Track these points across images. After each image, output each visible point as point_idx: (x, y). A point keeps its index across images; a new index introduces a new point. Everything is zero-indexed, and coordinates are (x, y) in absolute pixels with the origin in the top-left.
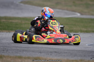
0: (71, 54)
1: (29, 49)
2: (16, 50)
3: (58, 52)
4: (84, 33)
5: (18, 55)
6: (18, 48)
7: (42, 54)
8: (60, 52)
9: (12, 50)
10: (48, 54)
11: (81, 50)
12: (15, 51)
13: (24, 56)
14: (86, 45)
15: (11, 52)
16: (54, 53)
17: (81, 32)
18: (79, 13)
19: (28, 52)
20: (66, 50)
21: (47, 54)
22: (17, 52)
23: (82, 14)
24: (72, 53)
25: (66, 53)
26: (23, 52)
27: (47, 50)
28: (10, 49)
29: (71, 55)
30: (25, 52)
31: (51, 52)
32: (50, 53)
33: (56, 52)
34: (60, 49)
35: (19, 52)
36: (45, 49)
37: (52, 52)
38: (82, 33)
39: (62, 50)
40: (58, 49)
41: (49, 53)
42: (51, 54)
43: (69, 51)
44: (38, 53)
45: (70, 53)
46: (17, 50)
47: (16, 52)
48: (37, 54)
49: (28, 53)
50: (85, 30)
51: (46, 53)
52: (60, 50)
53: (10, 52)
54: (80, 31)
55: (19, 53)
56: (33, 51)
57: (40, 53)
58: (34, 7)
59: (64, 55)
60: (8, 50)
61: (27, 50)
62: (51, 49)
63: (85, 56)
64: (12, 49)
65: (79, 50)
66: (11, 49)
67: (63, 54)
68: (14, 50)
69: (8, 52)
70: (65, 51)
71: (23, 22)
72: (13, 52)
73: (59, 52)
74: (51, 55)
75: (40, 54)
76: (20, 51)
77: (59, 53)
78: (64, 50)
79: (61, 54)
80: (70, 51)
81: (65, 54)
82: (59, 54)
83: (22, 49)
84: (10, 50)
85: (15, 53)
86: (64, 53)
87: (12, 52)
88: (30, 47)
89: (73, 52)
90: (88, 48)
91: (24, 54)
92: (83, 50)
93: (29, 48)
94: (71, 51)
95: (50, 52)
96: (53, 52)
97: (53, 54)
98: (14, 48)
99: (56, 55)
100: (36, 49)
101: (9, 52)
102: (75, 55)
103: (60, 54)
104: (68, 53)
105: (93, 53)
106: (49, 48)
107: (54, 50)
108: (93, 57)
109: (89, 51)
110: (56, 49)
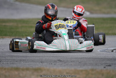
0: (80, 63)
1: (28, 58)
2: (11, 60)
3: (63, 61)
5: (15, 66)
6: (14, 58)
7: (43, 64)
8: (66, 61)
10: (52, 64)
11: (92, 57)
12: (11, 62)
13: (22, 67)
14: (98, 51)
16: (59, 62)
18: (88, 11)
19: (26, 62)
20: (73, 59)
21: (50, 64)
22: (13, 63)
23: (91, 13)
25: (74, 61)
26: (20, 62)
27: (50, 58)
30: (22, 62)
31: (55, 61)
33: (61, 61)
34: (66, 57)
35: (15, 63)
36: (47, 58)
37: (56, 61)
40: (64, 57)
42: (55, 63)
43: (77, 59)
44: (39, 63)
45: (78, 61)
46: (13, 60)
47: (11, 63)
48: (38, 64)
49: (26, 63)
51: (49, 63)
52: (66, 58)
53: (4, 62)
55: (15, 64)
56: (33, 61)
57: (42, 63)
59: (71, 64)
60: (2, 60)
61: (25, 60)
62: (54, 58)
63: (96, 64)
64: (7, 59)
65: (90, 58)
68: (9, 60)
69: (1, 63)
70: (72, 59)
71: (20, 25)
72: (8, 63)
74: (55, 64)
75: (41, 64)
76: (17, 61)
80: (78, 59)
82: (65, 63)
83: (19, 58)
84: (5, 60)
85: (11, 64)
86: (71, 61)
87: (6, 62)
89: (82, 60)
90: (100, 55)
91: (22, 65)
92: (94, 57)
93: (28, 56)
94: (79, 60)
95: (53, 61)
97: (58, 64)
98: (9, 58)
99: (61, 65)
100: (37, 58)
102: (85, 64)
103: (66, 63)
104: (76, 62)
105: (106, 61)
106: (52, 56)
107: (58, 58)
108: (106, 66)
109: (101, 58)
110: (61, 57)
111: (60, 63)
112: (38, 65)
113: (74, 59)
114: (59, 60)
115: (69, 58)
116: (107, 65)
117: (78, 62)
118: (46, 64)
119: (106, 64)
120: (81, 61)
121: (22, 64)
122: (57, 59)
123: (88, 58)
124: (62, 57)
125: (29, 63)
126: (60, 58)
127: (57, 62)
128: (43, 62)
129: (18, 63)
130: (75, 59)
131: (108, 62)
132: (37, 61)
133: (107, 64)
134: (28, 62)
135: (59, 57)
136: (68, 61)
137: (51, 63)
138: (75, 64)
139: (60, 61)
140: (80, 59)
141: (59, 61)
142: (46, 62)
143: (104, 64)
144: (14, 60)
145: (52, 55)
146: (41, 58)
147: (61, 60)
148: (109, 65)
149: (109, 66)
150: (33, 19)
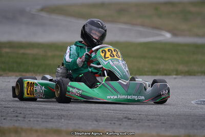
0: (163, 123)
1: (72, 112)
2: (43, 115)
3: (133, 119)
4: (185, 75)
6: (47, 112)
7: (100, 124)
8: (139, 120)
9: (35, 116)
10: (114, 123)
12: (42, 118)
14: (192, 102)
15: (34, 121)
16: (126, 121)
17: (176, 75)
19: (69, 120)
21: (111, 124)
22: (47, 120)
25: (152, 120)
27: (109, 114)
28: (29, 112)
29: (163, 124)
30: (63, 120)
31: (119, 119)
32: (117, 121)
33: (130, 119)
35: (50, 120)
36: (105, 114)
37: (122, 119)
38: (179, 77)
42: (120, 123)
43: (158, 117)
44: (92, 122)
45: (160, 120)
46: (45, 115)
47: (43, 120)
48: (90, 123)
49: (69, 122)
50: (186, 69)
51: (109, 122)
53: (31, 119)
54: (175, 73)
55: (51, 122)
56: (81, 118)
57: (97, 121)
59: (149, 126)
60: (27, 116)
61: (67, 116)
66: (33, 114)
67: (146, 124)
68: (38, 114)
69: (27, 120)
70: (149, 117)
72: (38, 121)
73: (136, 119)
74: (120, 125)
75: (96, 123)
76: (52, 118)
77: (137, 120)
78: (148, 115)
79: (140, 123)
80: (159, 115)
81: (150, 124)
82: (137, 123)
83: (56, 113)
84: (31, 116)
85: (43, 122)
86: (148, 120)
87: (35, 119)
89: (166, 118)
91: (62, 125)
95: (116, 119)
96: (124, 120)
101: (30, 121)
103: (139, 122)
104: (156, 122)
106: (113, 110)
107: (124, 114)
109: (200, 116)
110: (129, 112)
114: (126, 118)
115: (143, 115)
117: (160, 122)
120: (165, 120)
121: (62, 123)
122: (122, 114)
125: (74, 122)
128: (100, 120)
129: (56, 120)
130: (154, 117)
132: (89, 119)
134: (73, 120)
135: (126, 112)
136: (142, 120)
137: (112, 122)
138: (155, 124)
139: (128, 119)
140: (163, 116)
142: (105, 120)
144: (47, 115)
146: (95, 113)
147: (130, 117)
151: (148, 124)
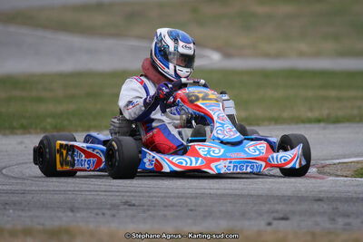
0: (191, 210)
1: (29, 197)
3: (139, 206)
7: (78, 215)
8: (149, 206)
10: (103, 214)
11: (231, 192)
16: (126, 209)
18: (217, 49)
19: (22, 210)
20: (169, 197)
21: (97, 214)
23: (227, 55)
24: (193, 208)
25: (172, 206)
26: (5, 209)
27: (98, 197)
29: (190, 212)
30: (11, 211)
31: (114, 207)
32: (109, 209)
33: (134, 205)
34: (147, 194)
36: (90, 197)
37: (118, 206)
39: (155, 197)
40: (140, 194)
41: (106, 211)
42: (114, 212)
43: (183, 200)
44: (64, 212)
45: (187, 206)
48: (60, 214)
49: (23, 214)
51: (96, 211)
52: (149, 197)
56: (44, 206)
57: (72, 211)
58: (40, 33)
59: (165, 216)
61: (20, 203)
62: (111, 196)
63: (243, 214)
65: (223, 195)
67: (161, 213)
70: (168, 200)
73: (143, 206)
74: (114, 216)
75: (70, 214)
77: (145, 207)
78: (165, 197)
79: (151, 212)
80: (187, 198)
82: (144, 211)
86: (165, 206)
88: (33, 188)
89: (198, 201)
91: (9, 219)
92: (237, 192)
93: (30, 192)
94: (189, 200)
95: (108, 206)
97: (123, 213)
99: (133, 217)
100: (56, 196)
102: (208, 214)
103: (148, 210)
104: (179, 208)
105: (275, 204)
106: (105, 191)
107: (123, 196)
108: (275, 219)
109: (259, 196)
110: (133, 194)
111: (130, 212)
112: (63, 219)
113: (174, 197)
114: (126, 203)
115: (158, 197)
116: (276, 215)
117: (186, 209)
118: (84, 214)
119: (273, 212)
120: (195, 206)
121: (9, 217)
122: (120, 198)
123: (217, 195)
124: (136, 192)
125: (31, 213)
126: (128, 196)
127: (121, 207)
128: (78, 208)
130: (177, 200)
131: (279, 207)
132: (58, 207)
133: (277, 212)
134: (29, 210)
135: (128, 194)
136: (155, 206)
137: (100, 212)
138: (176, 213)
139: (130, 205)
140: (192, 198)
141: (126, 207)
142: (88, 209)
143: (268, 212)
145: (103, 188)
146: (71, 197)
147: (133, 202)
148: (281, 216)
149: (283, 219)
150: (44, 75)
151: (165, 213)
